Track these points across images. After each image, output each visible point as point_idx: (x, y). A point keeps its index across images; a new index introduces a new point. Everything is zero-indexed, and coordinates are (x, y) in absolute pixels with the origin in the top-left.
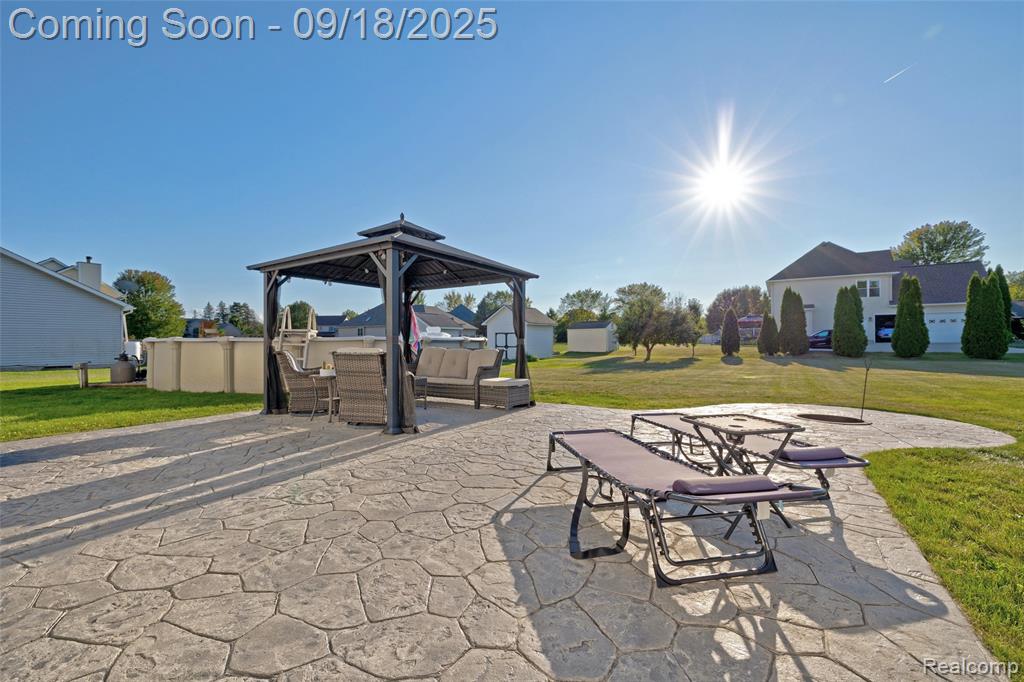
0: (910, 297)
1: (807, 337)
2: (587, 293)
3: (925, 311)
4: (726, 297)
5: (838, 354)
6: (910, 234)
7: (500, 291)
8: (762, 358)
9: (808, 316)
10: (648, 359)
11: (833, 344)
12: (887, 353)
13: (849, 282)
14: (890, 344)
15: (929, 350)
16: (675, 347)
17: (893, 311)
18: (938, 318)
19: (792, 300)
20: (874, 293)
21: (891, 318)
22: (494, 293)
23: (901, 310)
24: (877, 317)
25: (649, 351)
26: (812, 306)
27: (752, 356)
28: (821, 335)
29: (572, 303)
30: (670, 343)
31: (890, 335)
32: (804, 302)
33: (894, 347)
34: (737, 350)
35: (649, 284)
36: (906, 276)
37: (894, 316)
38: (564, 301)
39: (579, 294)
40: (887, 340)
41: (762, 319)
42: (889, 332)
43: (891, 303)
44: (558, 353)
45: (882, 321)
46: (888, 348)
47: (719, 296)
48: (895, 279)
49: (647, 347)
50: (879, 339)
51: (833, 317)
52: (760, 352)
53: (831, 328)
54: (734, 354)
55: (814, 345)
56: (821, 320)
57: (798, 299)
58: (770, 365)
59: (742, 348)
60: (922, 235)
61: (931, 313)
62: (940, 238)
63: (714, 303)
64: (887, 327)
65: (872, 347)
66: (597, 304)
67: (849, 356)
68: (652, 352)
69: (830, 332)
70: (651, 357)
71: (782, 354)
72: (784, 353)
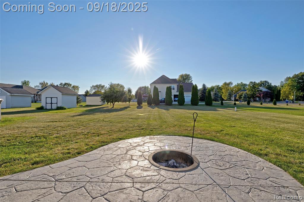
0: (181, 90)
1: (159, 100)
2: (100, 85)
3: (184, 93)
4: (140, 89)
5: (166, 105)
6: (180, 76)
7: (66, 82)
8: (148, 106)
9: (160, 94)
10: (113, 107)
11: (165, 102)
12: (177, 104)
13: (168, 85)
14: (177, 102)
15: (185, 103)
16: (122, 103)
17: (178, 94)
18: (187, 96)
19: (156, 89)
20: (174, 89)
21: (177, 95)
22: (64, 83)
23: (179, 94)
24: (174, 95)
25: (113, 104)
26: (160, 92)
27: (145, 106)
28: (162, 99)
29: (95, 89)
30: (120, 102)
31: (177, 100)
32: (159, 91)
33: (178, 103)
34: (142, 104)
35: (120, 84)
36: (180, 84)
37: (178, 95)
38: (91, 88)
39: (97, 86)
40: (176, 101)
41: (148, 95)
42: (177, 99)
43: (177, 92)
44: (82, 106)
45: (175, 96)
46: (177, 103)
47: (138, 88)
48: (178, 85)
49: (113, 103)
50: (175, 101)
51: (165, 94)
52: (148, 104)
53: (165, 97)
54: (141, 105)
55: (161, 102)
56: (162, 96)
57: (157, 89)
58: (150, 109)
59: (143, 103)
60: (182, 76)
61: (186, 94)
62: (185, 77)
63: (137, 90)
64: (176, 98)
65: (174, 103)
66: (103, 89)
67: (169, 105)
68: (114, 105)
69: (165, 98)
70: (114, 106)
71: (153, 105)
72: (154, 104)
